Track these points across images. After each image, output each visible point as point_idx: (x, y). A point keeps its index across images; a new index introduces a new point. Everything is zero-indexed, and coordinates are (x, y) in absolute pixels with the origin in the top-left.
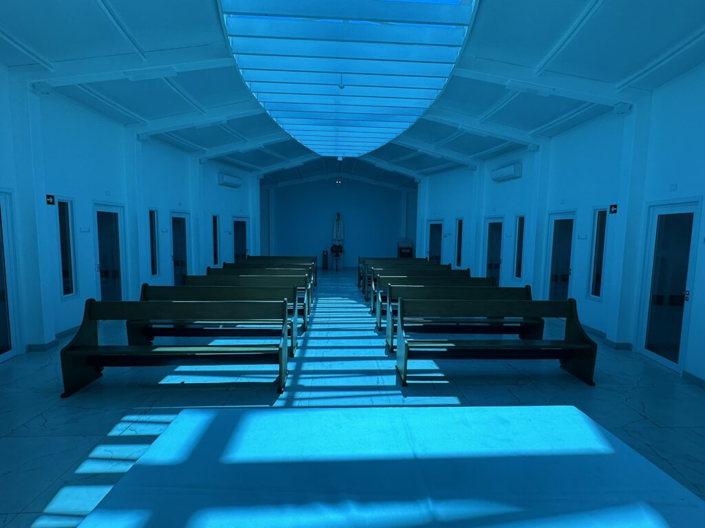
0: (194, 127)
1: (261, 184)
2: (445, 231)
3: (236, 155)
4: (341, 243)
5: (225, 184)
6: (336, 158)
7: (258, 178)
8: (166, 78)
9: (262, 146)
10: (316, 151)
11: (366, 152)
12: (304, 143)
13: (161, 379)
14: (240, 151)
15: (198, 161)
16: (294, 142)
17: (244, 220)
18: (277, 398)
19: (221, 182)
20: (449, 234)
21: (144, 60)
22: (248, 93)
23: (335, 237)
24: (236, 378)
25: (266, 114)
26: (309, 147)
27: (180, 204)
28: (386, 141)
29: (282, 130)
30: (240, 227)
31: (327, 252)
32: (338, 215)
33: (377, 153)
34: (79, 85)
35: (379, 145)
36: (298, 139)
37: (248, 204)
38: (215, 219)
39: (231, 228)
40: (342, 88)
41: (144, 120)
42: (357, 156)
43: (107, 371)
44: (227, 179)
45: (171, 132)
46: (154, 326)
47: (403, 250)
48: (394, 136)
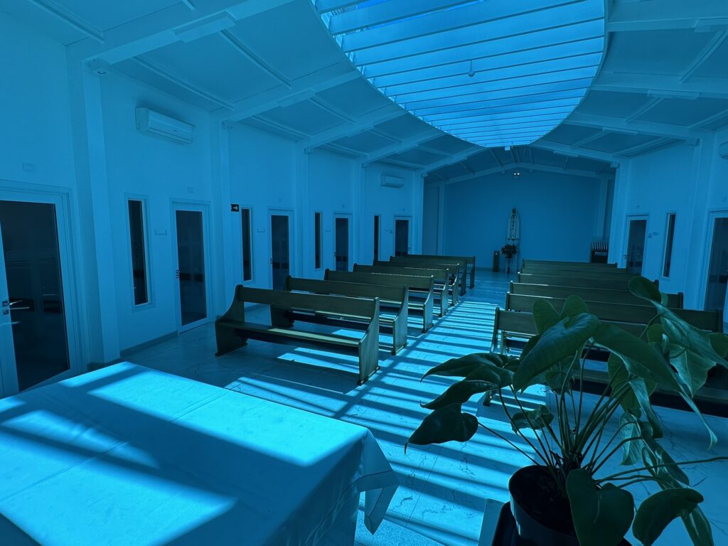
0: (346, 137)
1: (425, 184)
2: (650, 229)
3: (395, 156)
4: (515, 243)
5: (388, 185)
6: (503, 148)
7: (422, 177)
8: (311, 99)
9: (417, 145)
10: (477, 143)
11: (537, 138)
12: (462, 137)
13: (279, 356)
14: (396, 152)
15: (361, 165)
16: (448, 136)
17: (405, 219)
18: (353, 388)
19: (384, 184)
20: (655, 234)
21: (290, 88)
22: (383, 98)
23: (508, 236)
24: (333, 364)
25: (409, 114)
26: (469, 140)
27: (343, 206)
28: (558, 122)
29: (432, 127)
30: (402, 226)
31: (498, 253)
32: (514, 211)
33: (551, 136)
34: (253, 116)
35: (551, 128)
36: (453, 133)
37: (412, 204)
38: (376, 218)
39: (393, 227)
40: (471, 76)
41: (307, 135)
42: (528, 143)
43: (249, 341)
44: (389, 180)
45: (333, 142)
46: (294, 312)
47: (596, 253)
48: (565, 116)
